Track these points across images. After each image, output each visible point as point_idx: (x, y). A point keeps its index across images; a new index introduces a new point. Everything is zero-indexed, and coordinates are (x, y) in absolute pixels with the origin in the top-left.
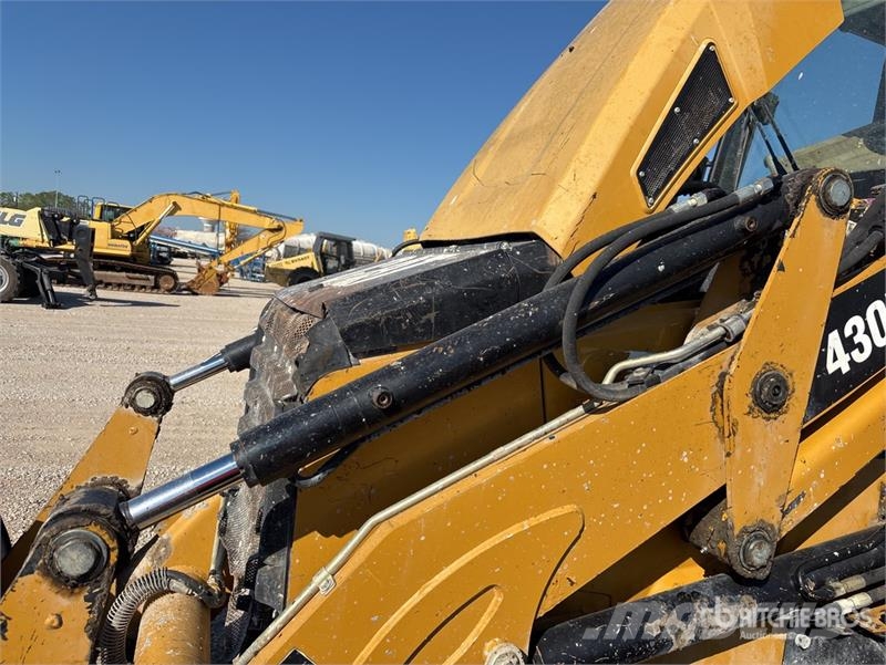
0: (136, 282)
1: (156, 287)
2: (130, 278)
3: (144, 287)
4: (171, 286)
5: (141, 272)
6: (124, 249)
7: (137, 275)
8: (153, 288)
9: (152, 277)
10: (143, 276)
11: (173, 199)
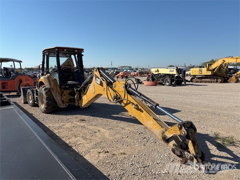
0: (212, 81)
1: (217, 82)
2: (211, 80)
3: (214, 82)
4: (220, 81)
5: (213, 78)
6: (209, 73)
7: (212, 79)
8: (216, 82)
9: (216, 79)
10: (214, 79)
11: (223, 59)
